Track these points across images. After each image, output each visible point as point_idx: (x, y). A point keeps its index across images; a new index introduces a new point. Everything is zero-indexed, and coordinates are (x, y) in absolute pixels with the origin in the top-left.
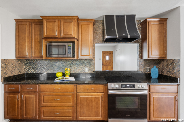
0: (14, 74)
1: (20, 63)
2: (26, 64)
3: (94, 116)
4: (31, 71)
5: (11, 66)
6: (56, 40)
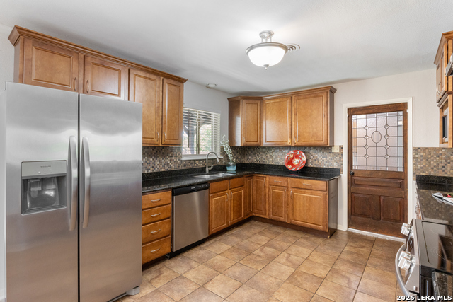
5: (435, 160)
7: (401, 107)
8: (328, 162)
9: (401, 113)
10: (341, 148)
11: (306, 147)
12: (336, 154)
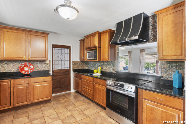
0: (78, 68)
1: (82, 63)
2: (85, 64)
3: (101, 102)
4: (87, 68)
5: (77, 64)
6: (89, 49)
7: (68, 47)
8: (44, 67)
9: (68, 49)
10: (50, 61)
11: (31, 61)
12: (48, 64)
